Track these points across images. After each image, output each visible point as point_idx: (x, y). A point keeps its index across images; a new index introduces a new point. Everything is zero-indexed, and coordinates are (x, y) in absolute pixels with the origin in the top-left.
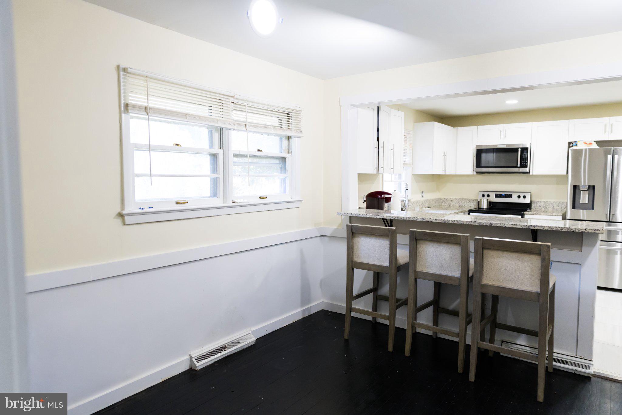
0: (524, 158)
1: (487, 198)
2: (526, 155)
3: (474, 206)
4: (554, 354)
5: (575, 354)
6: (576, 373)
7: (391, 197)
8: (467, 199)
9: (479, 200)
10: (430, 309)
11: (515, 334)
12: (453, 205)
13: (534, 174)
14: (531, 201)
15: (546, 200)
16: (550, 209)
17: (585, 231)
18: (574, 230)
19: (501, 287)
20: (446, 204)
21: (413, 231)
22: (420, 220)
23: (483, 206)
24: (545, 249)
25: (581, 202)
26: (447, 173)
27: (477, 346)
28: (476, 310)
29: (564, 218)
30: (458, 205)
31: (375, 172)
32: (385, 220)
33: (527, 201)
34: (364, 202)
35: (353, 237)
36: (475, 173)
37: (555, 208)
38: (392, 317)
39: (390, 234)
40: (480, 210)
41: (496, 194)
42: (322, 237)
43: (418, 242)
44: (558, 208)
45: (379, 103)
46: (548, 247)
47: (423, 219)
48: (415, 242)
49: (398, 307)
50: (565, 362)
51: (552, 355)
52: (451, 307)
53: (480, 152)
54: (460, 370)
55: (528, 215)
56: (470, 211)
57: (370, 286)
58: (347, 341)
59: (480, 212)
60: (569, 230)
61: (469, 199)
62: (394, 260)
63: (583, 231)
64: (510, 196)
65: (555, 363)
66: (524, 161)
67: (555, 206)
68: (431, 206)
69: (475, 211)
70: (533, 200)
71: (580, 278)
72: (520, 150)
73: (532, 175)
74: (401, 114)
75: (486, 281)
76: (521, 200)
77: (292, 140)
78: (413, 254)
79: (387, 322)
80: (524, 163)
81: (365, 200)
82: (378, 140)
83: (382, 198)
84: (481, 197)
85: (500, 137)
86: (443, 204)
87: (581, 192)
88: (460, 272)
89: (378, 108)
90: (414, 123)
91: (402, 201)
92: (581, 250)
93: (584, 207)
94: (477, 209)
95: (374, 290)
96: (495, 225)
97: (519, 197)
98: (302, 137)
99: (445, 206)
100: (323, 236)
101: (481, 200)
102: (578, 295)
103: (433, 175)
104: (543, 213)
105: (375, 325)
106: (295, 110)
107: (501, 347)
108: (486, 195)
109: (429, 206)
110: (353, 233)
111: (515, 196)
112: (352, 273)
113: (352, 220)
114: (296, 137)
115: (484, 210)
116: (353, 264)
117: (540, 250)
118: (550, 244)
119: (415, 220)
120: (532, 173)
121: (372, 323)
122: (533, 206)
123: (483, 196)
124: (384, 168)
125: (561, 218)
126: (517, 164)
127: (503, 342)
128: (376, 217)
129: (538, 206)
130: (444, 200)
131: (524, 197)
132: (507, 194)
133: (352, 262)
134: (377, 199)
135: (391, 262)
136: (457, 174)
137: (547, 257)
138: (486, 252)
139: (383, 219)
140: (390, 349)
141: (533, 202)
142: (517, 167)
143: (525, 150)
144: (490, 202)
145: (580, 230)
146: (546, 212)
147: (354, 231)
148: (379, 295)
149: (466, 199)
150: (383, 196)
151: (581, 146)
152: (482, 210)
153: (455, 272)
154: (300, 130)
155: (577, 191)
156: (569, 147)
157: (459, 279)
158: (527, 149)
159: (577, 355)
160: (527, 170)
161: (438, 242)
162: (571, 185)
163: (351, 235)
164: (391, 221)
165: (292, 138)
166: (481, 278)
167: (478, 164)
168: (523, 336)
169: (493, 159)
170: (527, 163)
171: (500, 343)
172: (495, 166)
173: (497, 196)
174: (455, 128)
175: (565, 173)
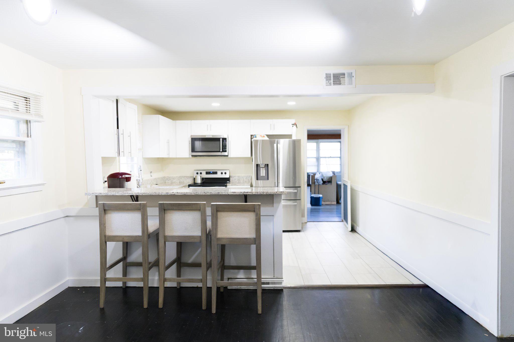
0: (224, 145)
1: (200, 175)
2: (225, 143)
3: (190, 182)
4: (262, 280)
5: (273, 276)
6: (275, 289)
7: (131, 177)
8: (186, 177)
9: (194, 177)
10: (174, 266)
11: (236, 271)
12: (175, 182)
13: (231, 157)
14: (230, 176)
15: (239, 175)
16: (242, 181)
17: (276, 193)
18: (270, 193)
19: (231, 238)
20: (169, 181)
21: (161, 203)
22: (165, 194)
23: (198, 181)
24: (258, 207)
25: (261, 175)
26: (171, 157)
27: (216, 286)
28: (214, 258)
29: (252, 186)
30: (179, 182)
31: (116, 155)
32: (132, 197)
33: (227, 176)
34: (104, 183)
35: (105, 214)
36: (191, 156)
37: (245, 180)
38: (145, 279)
39: (141, 208)
40: (196, 184)
41: (206, 172)
42: (67, 218)
43: (166, 212)
44: (246, 180)
45: (117, 96)
46: (259, 205)
47: (167, 193)
48: (163, 212)
49: (150, 268)
50: (268, 283)
51: (261, 281)
52: (190, 261)
53: (194, 140)
54: (204, 307)
55: (229, 186)
56: (190, 186)
57: (120, 255)
58: (102, 309)
59: (196, 185)
60: (267, 194)
61: (187, 177)
62: (146, 229)
63: (275, 193)
64: (216, 173)
65: (263, 286)
66: (224, 147)
67: (245, 179)
68: (158, 184)
69: (193, 186)
70: (231, 175)
71: (273, 225)
72: (221, 139)
73: (230, 158)
74: (135, 107)
75: (220, 235)
76: (224, 176)
77: (31, 124)
78: (162, 222)
79: (141, 284)
80: (224, 149)
81: (106, 180)
82: (118, 128)
83: (122, 178)
84: (196, 175)
85: (208, 129)
86: (167, 181)
87: (261, 168)
88: (200, 232)
89: (117, 101)
90: (142, 115)
91: (137, 180)
92: (273, 206)
93: (263, 178)
94: (193, 184)
95: (124, 259)
96: (221, 194)
97: (222, 173)
98: (43, 121)
99: (169, 182)
100: (67, 216)
101: (196, 176)
102: (272, 236)
103: (158, 158)
104: (239, 184)
105: (125, 290)
106: (33, 94)
107: (227, 282)
108: (199, 172)
109: (157, 184)
110: (105, 210)
111: (219, 173)
112: (106, 247)
113: (99, 198)
114: (36, 122)
115: (199, 184)
116: (106, 238)
117: (255, 208)
118: (260, 203)
119: (160, 194)
120: (230, 156)
121: (123, 288)
122: (231, 179)
123: (197, 173)
124: (125, 152)
125: (250, 186)
126: (220, 150)
127: (229, 279)
128: (125, 194)
129: (234, 179)
130: (167, 178)
131: (225, 173)
132: (214, 172)
133: (105, 236)
134: (119, 179)
135: (143, 231)
136: (178, 157)
137: (259, 212)
138: (219, 214)
139: (131, 196)
140: (146, 306)
141: (231, 177)
142: (220, 152)
143: (224, 140)
144: (203, 178)
145: (273, 193)
146: (239, 183)
147: (106, 208)
148: (128, 263)
149: (184, 177)
150: (123, 176)
151: (258, 138)
152: (197, 184)
153: (197, 232)
154: (41, 114)
155: (258, 168)
156: (251, 138)
157: (200, 237)
158: (225, 139)
159: (274, 277)
160: (226, 154)
161: (183, 210)
162: (255, 164)
163: (103, 212)
164: (137, 197)
165: (31, 122)
166: (216, 234)
167: (193, 150)
168: (242, 271)
169: (200, 146)
170: (226, 149)
171: (227, 280)
172: (201, 151)
173: (207, 173)
174: (174, 121)
175: (250, 156)
